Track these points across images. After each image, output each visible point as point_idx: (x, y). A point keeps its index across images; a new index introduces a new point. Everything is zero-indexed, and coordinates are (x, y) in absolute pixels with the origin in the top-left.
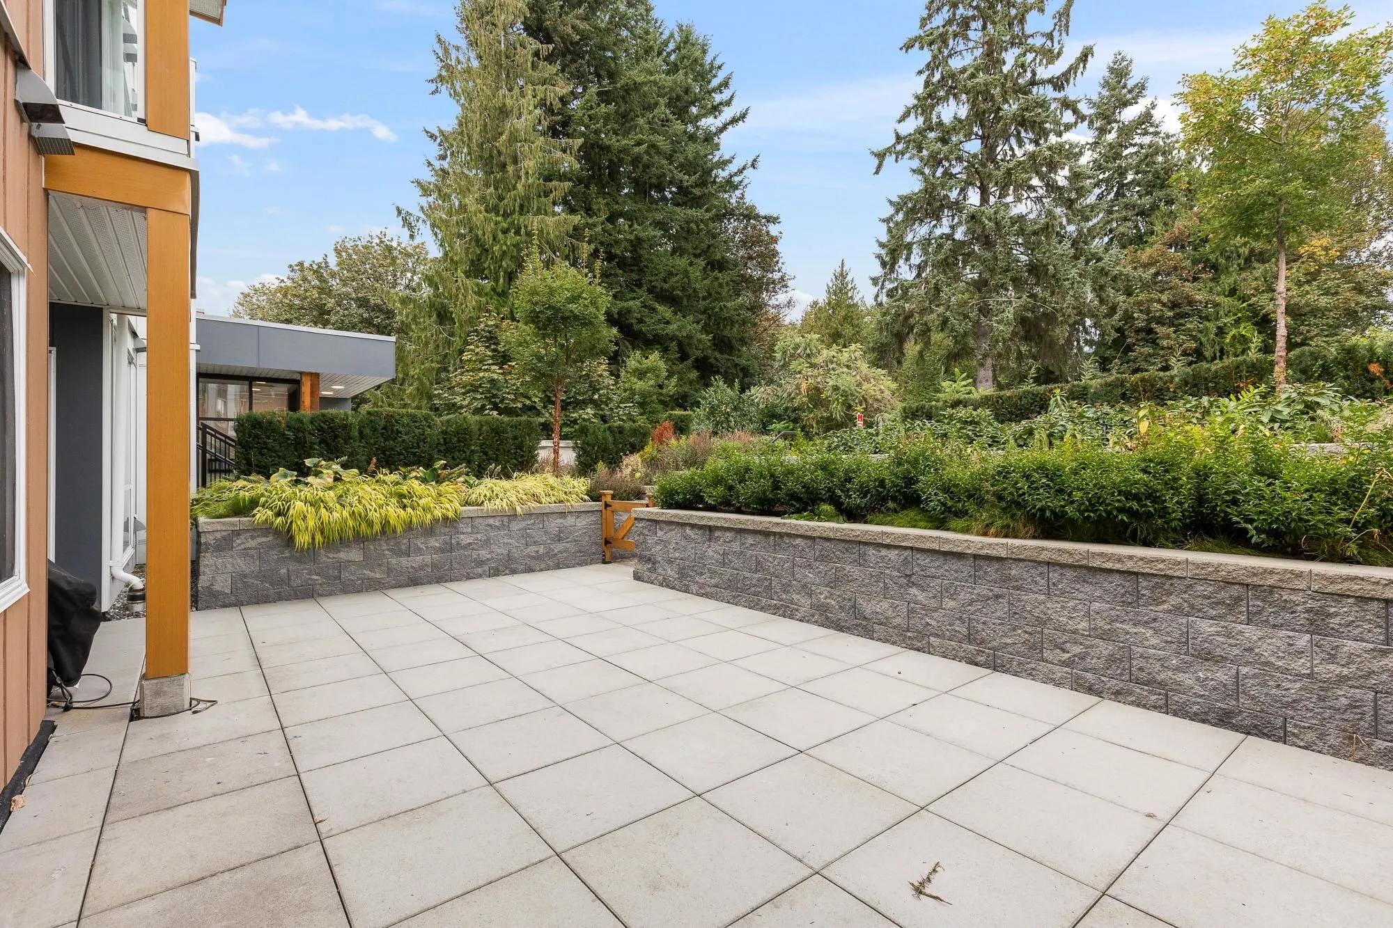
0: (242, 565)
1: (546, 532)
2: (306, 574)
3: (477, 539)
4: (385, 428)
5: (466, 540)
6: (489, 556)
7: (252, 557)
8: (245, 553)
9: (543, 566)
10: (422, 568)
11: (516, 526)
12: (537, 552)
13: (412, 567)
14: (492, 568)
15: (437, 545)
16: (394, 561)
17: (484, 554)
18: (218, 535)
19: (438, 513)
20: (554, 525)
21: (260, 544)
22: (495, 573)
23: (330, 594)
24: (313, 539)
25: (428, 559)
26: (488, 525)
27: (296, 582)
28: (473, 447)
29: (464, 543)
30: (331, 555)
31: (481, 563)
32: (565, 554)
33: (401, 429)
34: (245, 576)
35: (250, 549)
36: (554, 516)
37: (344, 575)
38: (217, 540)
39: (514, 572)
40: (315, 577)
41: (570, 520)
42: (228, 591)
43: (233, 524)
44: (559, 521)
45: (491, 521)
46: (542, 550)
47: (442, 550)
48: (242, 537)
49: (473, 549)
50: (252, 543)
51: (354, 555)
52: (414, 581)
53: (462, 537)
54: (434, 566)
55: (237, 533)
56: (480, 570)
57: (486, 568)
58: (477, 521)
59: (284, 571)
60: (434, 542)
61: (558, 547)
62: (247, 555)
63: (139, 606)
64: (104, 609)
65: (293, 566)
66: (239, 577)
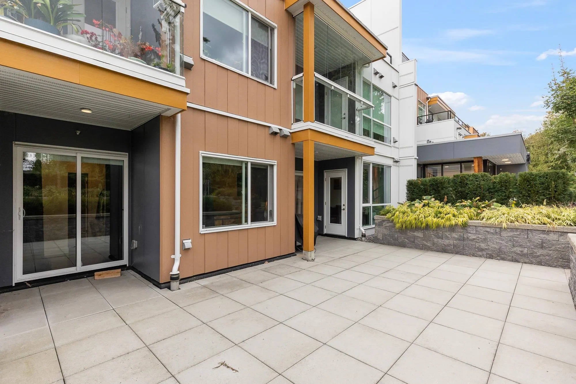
0: (386, 232)
1: (530, 241)
2: (402, 238)
3: (479, 237)
4: (461, 182)
5: (472, 237)
6: (486, 247)
7: (388, 229)
9: (527, 261)
10: (449, 245)
11: (504, 234)
12: (522, 251)
13: (445, 245)
14: (488, 254)
15: (456, 237)
16: (436, 240)
17: (483, 245)
18: (379, 221)
19: (453, 222)
20: (538, 238)
21: (390, 225)
22: (491, 257)
23: (411, 248)
24: (403, 225)
25: (451, 242)
26: (487, 231)
27: (400, 240)
28: (511, 190)
29: (471, 238)
30: (411, 233)
31: (482, 250)
32: (547, 258)
33: (468, 182)
34: (386, 235)
35: (387, 226)
36: (537, 232)
37: (416, 241)
38: (379, 222)
39: (503, 259)
40: (406, 240)
41: (552, 237)
42: (381, 239)
43: (382, 218)
44: (542, 236)
45: (488, 229)
46: (525, 251)
47: (460, 240)
49: (476, 242)
50: (388, 225)
51: (419, 234)
52: (444, 250)
53: (470, 235)
54: (454, 246)
55: (384, 221)
56: (480, 253)
57: (485, 253)
58: (479, 229)
59: (396, 236)
60: (455, 235)
61: (540, 252)
62: (386, 228)
63: (363, 239)
64: (356, 237)
65: (399, 235)
66: (384, 235)
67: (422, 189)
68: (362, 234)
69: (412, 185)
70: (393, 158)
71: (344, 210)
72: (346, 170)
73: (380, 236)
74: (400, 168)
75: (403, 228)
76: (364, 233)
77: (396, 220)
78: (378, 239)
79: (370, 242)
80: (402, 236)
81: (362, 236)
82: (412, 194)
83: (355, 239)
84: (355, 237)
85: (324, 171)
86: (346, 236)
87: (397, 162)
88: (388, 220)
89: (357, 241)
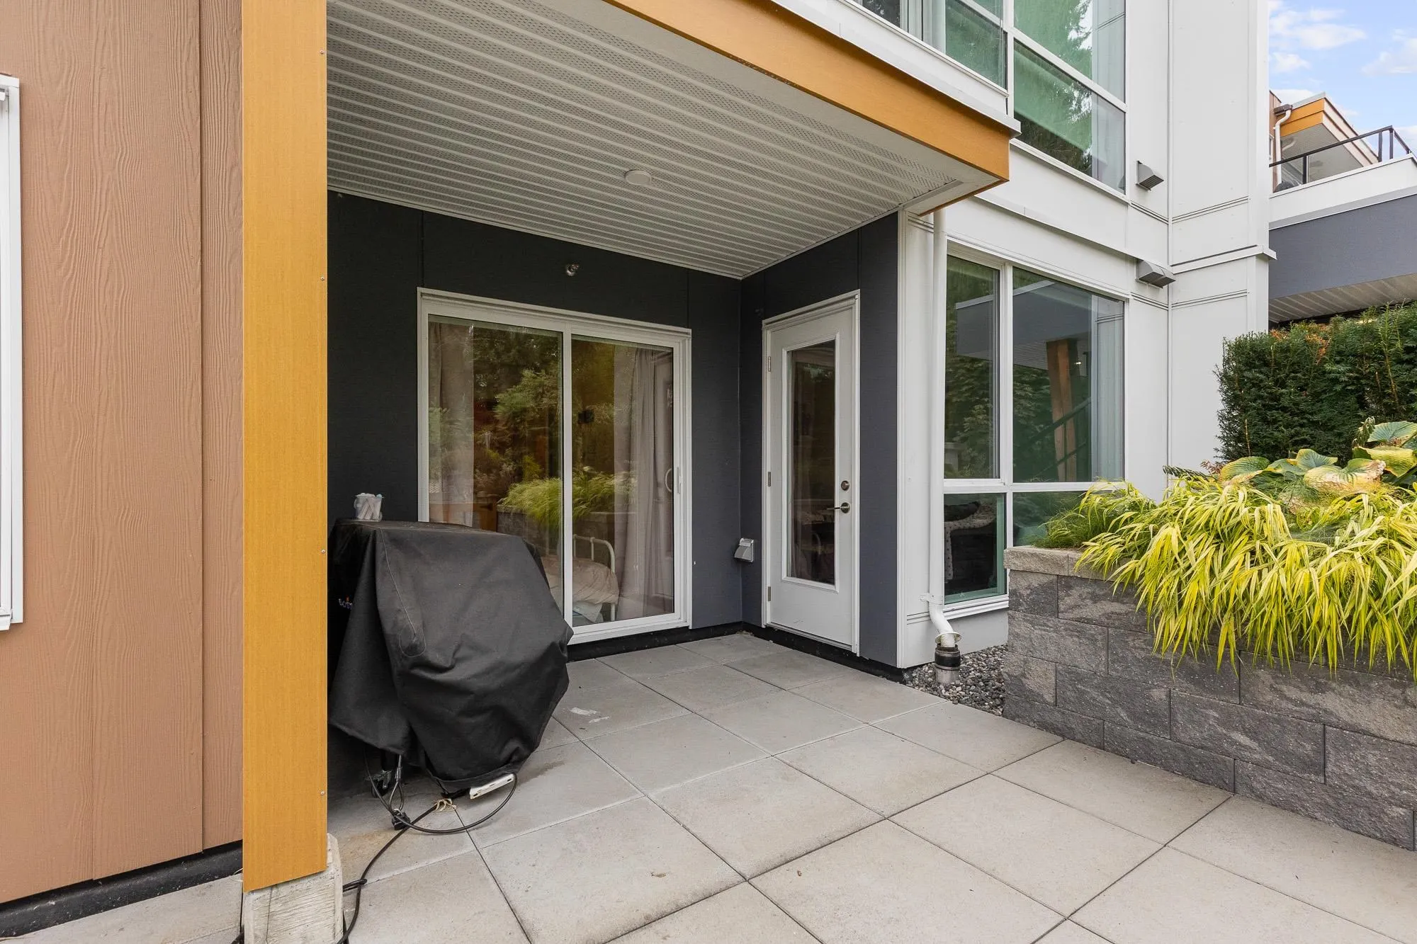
0: (1085, 659)
7: (1093, 640)
8: (1080, 627)
18: (1035, 581)
21: (1108, 616)
23: (1286, 806)
24: (1215, 630)
27: (1190, 733)
30: (1293, 693)
34: (1080, 678)
35: (1089, 621)
37: (1337, 767)
38: (1033, 590)
40: (1242, 739)
42: (1049, 698)
43: (1056, 562)
48: (1075, 592)
50: (1092, 610)
55: (1067, 582)
59: (1158, 694)
62: (1081, 633)
63: (945, 676)
64: (902, 663)
65: (1183, 690)
66: (1068, 676)
67: (1336, 381)
68: (940, 647)
69: (1266, 364)
70: (1138, 261)
71: (845, 511)
72: (853, 297)
73: (1041, 681)
74: (1178, 316)
75: (1214, 643)
76: (949, 643)
77: (1153, 588)
78: (1030, 698)
79: (978, 703)
80: (1211, 706)
81: (940, 661)
82: (1265, 420)
83: (895, 674)
84: (899, 666)
85: (764, 322)
86: (856, 650)
87: (1156, 281)
88: (1096, 580)
89: (906, 689)
